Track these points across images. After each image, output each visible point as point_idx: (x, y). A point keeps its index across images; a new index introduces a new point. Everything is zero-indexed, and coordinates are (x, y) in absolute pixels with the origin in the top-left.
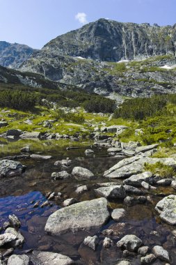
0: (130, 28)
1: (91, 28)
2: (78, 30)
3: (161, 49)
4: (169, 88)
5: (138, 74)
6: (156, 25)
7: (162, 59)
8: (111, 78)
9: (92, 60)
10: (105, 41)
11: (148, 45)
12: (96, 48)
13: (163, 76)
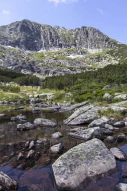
0: (46, 29)
1: (18, 25)
2: (7, 26)
3: (67, 44)
4: (74, 71)
5: (53, 60)
6: (64, 28)
7: (69, 51)
8: (33, 62)
9: (19, 49)
10: (28, 36)
11: (59, 41)
12: (22, 40)
13: (69, 63)
